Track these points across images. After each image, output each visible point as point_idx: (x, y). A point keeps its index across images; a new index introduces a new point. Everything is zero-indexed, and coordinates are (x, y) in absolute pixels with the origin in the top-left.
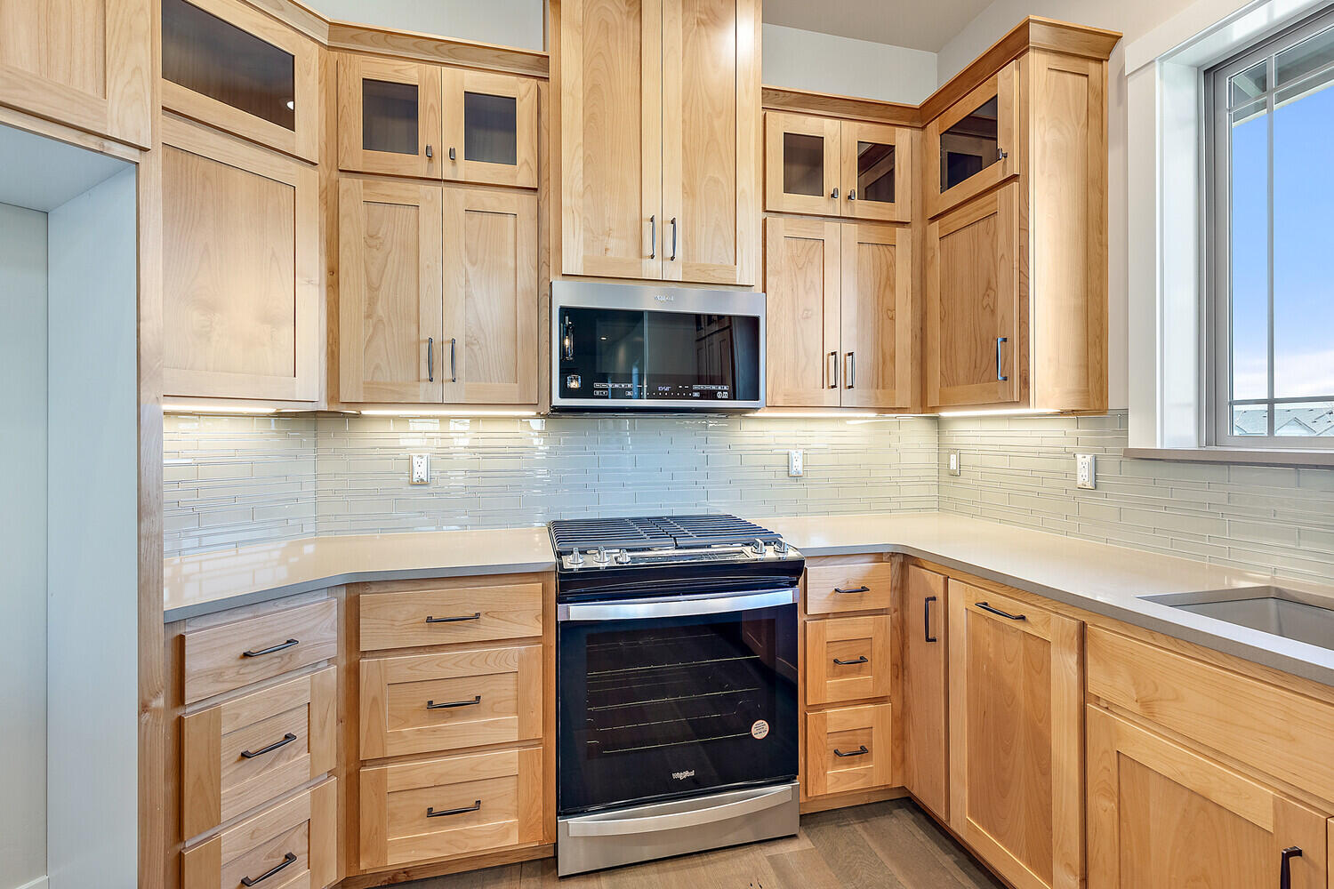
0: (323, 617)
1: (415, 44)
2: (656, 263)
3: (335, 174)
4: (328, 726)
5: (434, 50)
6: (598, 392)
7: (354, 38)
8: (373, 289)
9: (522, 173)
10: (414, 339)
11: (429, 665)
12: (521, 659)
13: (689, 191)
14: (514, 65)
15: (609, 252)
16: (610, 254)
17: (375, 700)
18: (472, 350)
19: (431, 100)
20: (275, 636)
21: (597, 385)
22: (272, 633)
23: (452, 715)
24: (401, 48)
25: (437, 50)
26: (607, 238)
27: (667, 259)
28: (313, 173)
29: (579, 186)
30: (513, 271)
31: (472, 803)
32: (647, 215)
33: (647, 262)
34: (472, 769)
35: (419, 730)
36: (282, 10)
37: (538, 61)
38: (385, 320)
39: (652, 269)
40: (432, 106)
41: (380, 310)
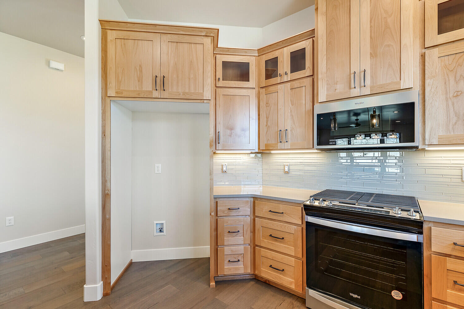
0: (246, 204)
1: (277, 45)
2: (358, 89)
3: (260, 88)
4: (248, 232)
5: (282, 44)
6: (331, 143)
7: (263, 51)
8: (267, 118)
9: (307, 72)
10: (277, 131)
11: (271, 224)
12: (295, 230)
13: (373, 55)
14: (305, 37)
15: (336, 90)
16: (337, 91)
17: (258, 229)
18: (292, 132)
19: (281, 59)
20: (235, 206)
21: (330, 140)
22: (235, 205)
23: (276, 241)
24: (273, 48)
25: (283, 44)
26: (336, 85)
27: (362, 87)
28: (254, 91)
29: (324, 70)
30: (305, 105)
31: (282, 269)
32: (352, 71)
33: (353, 90)
34: (281, 259)
35: (268, 242)
36: (247, 52)
37: (312, 32)
38: (270, 126)
39: (355, 92)
40: (281, 61)
41: (269, 124)
